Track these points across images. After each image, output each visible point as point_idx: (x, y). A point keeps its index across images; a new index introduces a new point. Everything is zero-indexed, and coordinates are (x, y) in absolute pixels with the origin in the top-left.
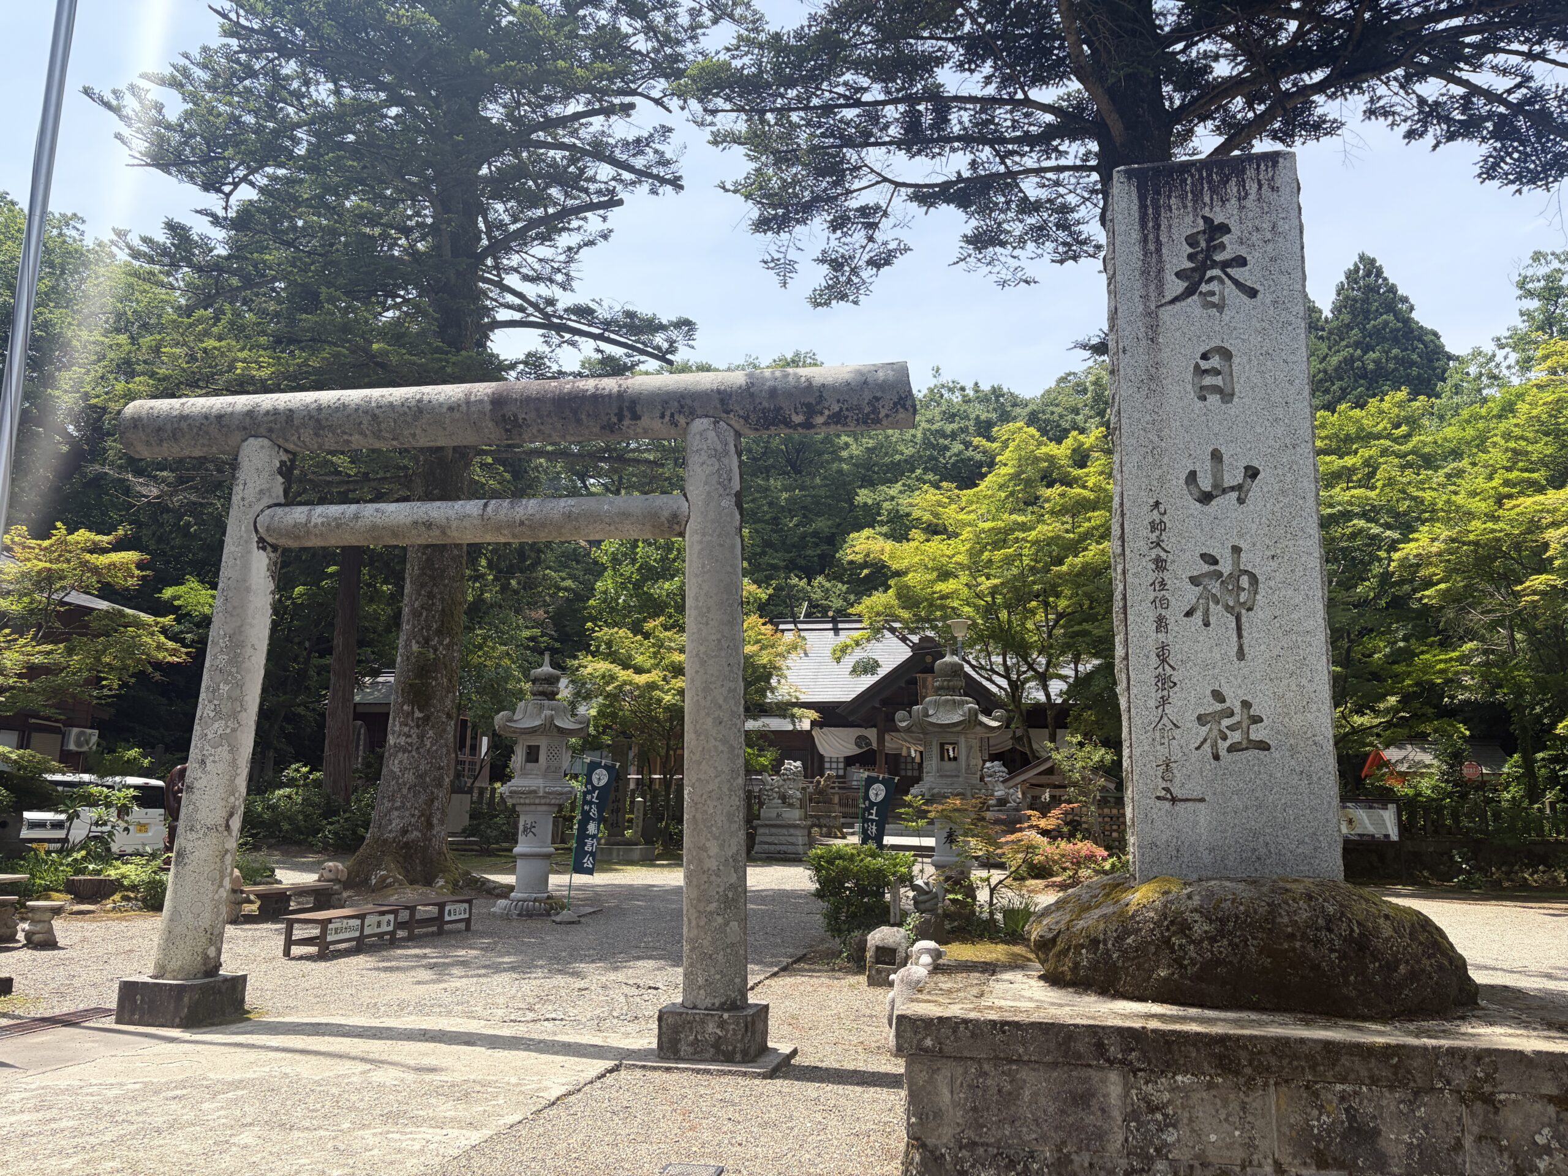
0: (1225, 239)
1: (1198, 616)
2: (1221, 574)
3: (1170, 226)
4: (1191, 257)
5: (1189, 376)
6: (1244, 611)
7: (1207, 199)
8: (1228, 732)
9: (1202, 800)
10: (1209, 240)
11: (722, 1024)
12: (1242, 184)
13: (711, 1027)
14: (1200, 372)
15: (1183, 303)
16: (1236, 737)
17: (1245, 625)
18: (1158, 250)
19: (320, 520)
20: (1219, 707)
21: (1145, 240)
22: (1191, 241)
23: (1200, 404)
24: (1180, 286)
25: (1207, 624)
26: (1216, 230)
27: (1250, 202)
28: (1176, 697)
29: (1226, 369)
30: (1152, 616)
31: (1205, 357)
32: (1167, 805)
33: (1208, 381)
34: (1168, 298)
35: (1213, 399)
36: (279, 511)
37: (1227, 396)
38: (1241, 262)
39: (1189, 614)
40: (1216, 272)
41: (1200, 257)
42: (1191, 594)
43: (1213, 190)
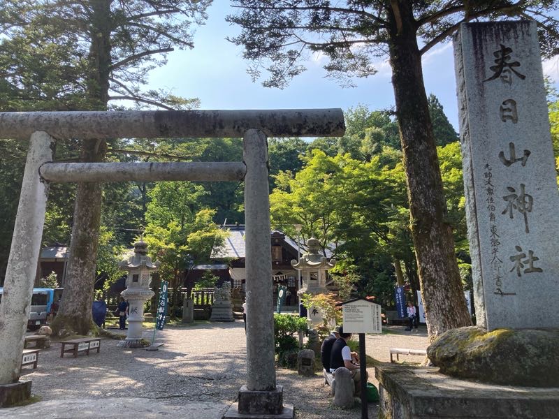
0: (510, 54)
1: (508, 213)
2: (516, 196)
3: (486, 48)
4: (496, 61)
5: (498, 111)
6: (527, 212)
7: (502, 38)
8: (524, 265)
9: (515, 294)
10: (503, 55)
11: (269, 397)
12: (515, 32)
13: (264, 399)
14: (503, 110)
15: (494, 81)
16: (528, 266)
17: (528, 218)
18: (482, 58)
19: (72, 169)
20: (519, 253)
21: (476, 53)
22: (496, 54)
23: (504, 123)
24: (492, 73)
25: (512, 217)
26: (505, 51)
27: (519, 40)
28: (500, 249)
29: (513, 109)
30: (488, 213)
31: (504, 103)
32: (499, 296)
33: (506, 113)
34: (488, 78)
35: (509, 121)
36: (51, 165)
37: (515, 120)
38: (518, 64)
39: (504, 213)
40: (507, 68)
41: (500, 61)
42: (504, 205)
43: (504, 34)
